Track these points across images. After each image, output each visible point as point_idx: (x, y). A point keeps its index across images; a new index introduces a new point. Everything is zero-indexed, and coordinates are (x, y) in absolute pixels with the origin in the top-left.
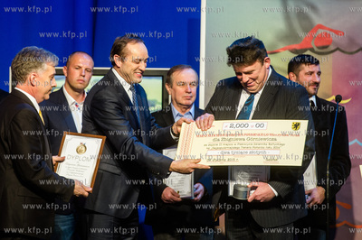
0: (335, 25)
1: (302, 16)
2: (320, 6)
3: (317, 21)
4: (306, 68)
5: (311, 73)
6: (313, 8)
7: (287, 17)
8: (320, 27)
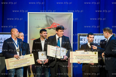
0: (58, 23)
1: (50, 21)
2: (54, 19)
3: (54, 22)
4: (44, 32)
5: (45, 33)
6: (53, 19)
7: (47, 21)
8: (54, 23)
